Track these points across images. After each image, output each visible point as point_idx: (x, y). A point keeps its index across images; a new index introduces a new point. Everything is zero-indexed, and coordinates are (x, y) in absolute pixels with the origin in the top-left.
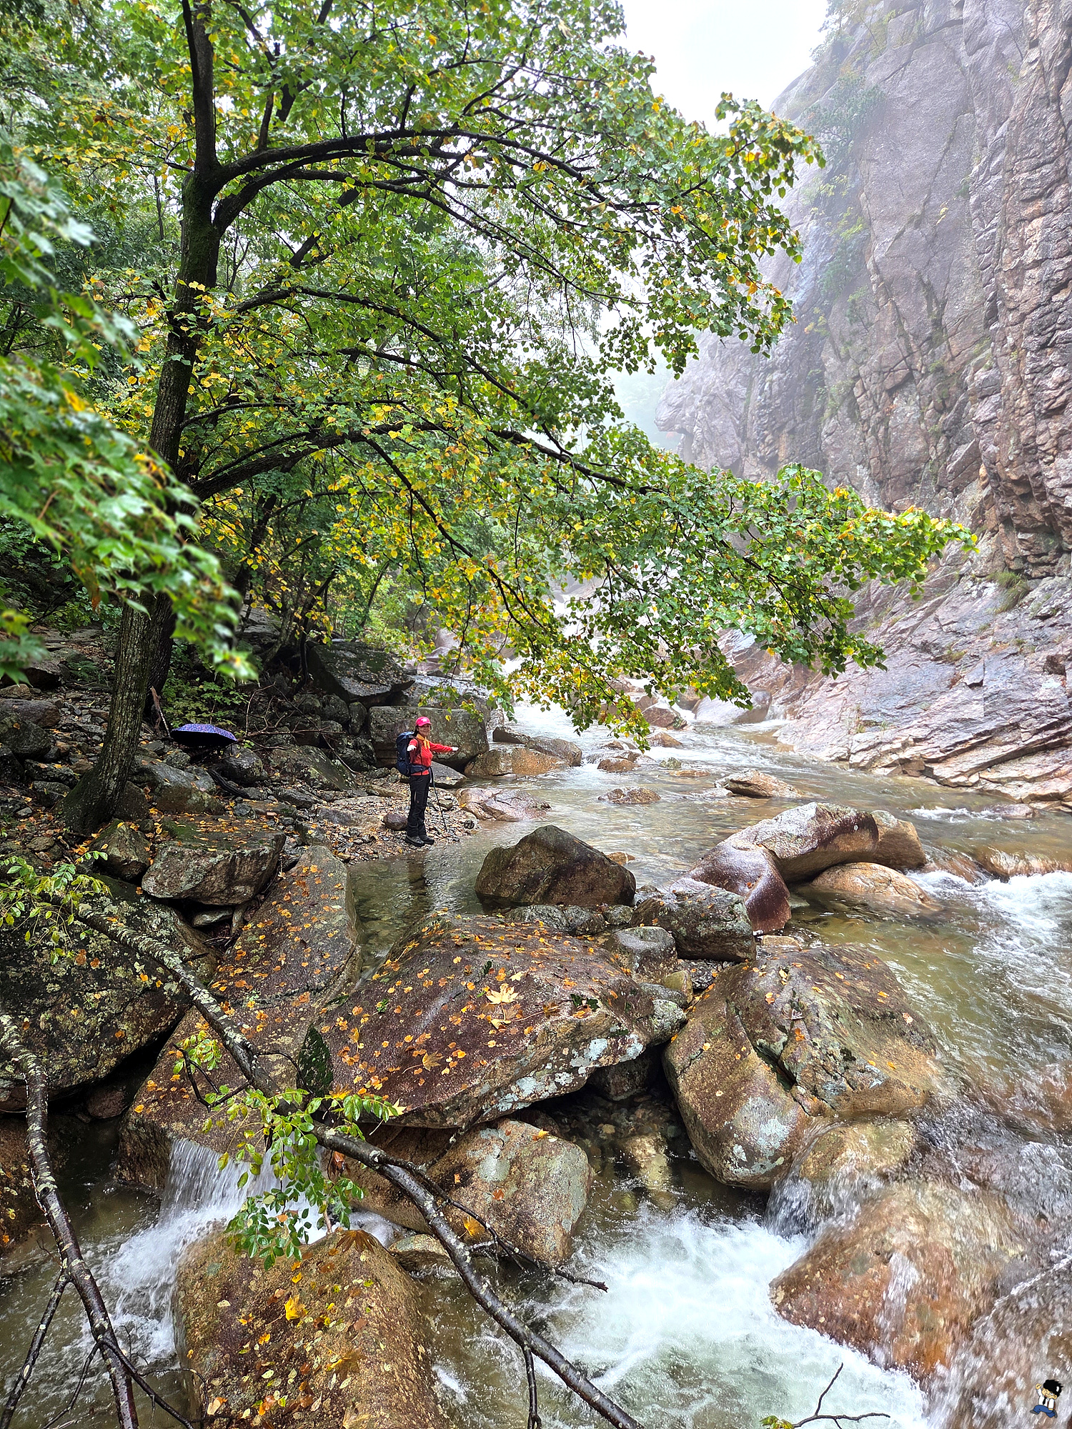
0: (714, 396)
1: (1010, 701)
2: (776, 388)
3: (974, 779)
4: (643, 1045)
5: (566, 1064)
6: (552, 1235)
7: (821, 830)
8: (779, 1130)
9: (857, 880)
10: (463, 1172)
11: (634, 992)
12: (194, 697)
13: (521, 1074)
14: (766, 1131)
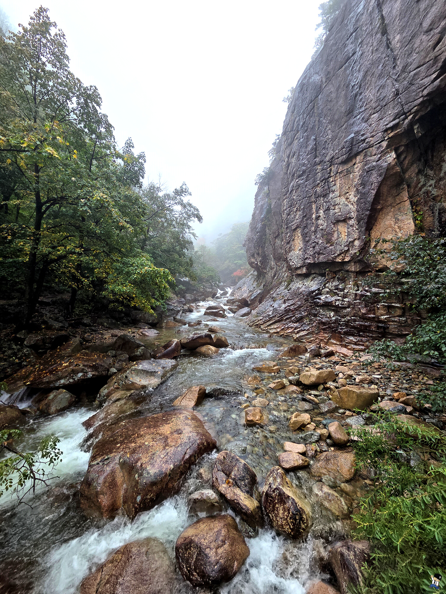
0: (250, 238)
1: (276, 310)
2: (258, 237)
3: (266, 328)
4: (93, 375)
5: (72, 378)
6: (53, 409)
7: (193, 337)
8: (106, 391)
9: (204, 349)
10: (46, 398)
11: (101, 365)
12: (81, 308)
13: (60, 379)
14: (104, 391)
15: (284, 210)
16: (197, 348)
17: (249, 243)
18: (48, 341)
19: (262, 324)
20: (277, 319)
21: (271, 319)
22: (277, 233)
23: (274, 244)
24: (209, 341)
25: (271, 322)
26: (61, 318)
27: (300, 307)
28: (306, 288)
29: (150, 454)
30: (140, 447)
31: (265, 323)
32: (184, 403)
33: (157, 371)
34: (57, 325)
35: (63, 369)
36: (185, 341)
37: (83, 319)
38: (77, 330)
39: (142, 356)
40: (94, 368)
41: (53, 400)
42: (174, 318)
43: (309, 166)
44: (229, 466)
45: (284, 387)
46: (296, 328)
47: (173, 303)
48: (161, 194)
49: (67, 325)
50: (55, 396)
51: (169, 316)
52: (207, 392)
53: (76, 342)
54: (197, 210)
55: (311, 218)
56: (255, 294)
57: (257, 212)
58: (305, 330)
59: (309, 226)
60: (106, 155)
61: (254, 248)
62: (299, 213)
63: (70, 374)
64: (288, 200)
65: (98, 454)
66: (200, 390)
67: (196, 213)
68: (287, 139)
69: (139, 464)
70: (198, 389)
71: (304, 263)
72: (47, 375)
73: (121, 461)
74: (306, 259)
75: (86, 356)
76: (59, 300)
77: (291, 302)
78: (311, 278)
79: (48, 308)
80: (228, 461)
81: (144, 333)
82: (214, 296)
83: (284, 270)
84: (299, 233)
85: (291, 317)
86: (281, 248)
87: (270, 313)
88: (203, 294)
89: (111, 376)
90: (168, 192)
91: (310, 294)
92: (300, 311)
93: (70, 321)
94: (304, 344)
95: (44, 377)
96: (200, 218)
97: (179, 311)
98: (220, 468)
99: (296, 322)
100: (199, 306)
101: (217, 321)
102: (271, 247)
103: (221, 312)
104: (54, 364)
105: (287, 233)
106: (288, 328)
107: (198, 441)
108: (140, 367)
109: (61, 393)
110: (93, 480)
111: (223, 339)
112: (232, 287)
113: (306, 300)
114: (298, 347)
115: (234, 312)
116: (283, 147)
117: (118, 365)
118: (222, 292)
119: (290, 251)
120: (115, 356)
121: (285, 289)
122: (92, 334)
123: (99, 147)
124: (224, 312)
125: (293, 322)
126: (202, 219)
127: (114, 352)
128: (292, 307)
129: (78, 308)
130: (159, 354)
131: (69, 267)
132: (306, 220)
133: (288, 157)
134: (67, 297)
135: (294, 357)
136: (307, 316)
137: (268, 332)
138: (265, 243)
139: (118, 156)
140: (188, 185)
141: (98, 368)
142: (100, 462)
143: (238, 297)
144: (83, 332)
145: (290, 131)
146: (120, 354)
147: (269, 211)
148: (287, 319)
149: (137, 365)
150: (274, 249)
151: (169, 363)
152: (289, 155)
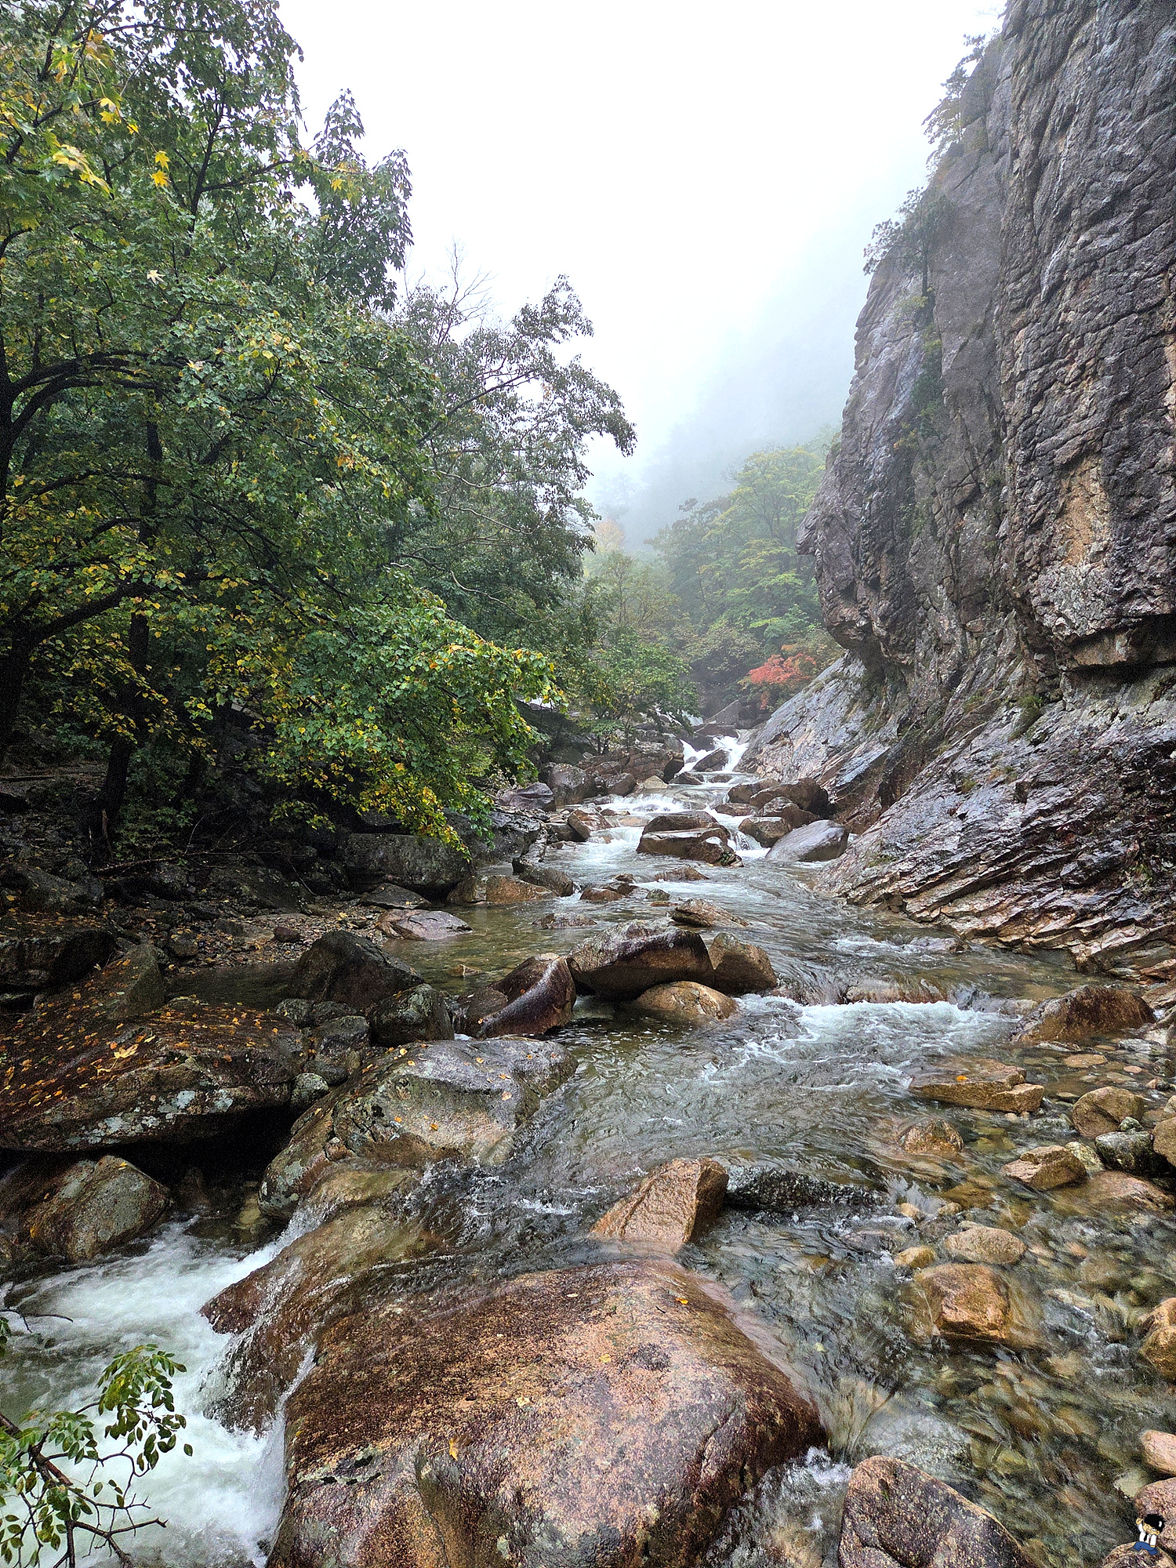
0: (832, 516)
1: (981, 832)
2: (874, 507)
3: (935, 914)
4: (237, 1101)
5: (154, 1110)
6: (83, 1240)
7: (626, 946)
8: (297, 1170)
9: (671, 997)
10: (53, 1191)
11: (265, 1060)
12: (147, 820)
13: (107, 1113)
14: (288, 1170)
15: (1013, 380)
16: (641, 991)
17: (830, 537)
18: (38, 956)
19: (911, 896)
20: (983, 870)
21: (953, 871)
22: (969, 488)
23: (954, 538)
24: (692, 965)
25: (956, 886)
26: (75, 864)
27: (1100, 816)
28: (1128, 730)
29: (545, 1452)
30: (496, 1416)
31: (925, 887)
32: (638, 1229)
33: (496, 1086)
34: (63, 892)
35: (119, 1072)
36: (594, 962)
37: (153, 866)
38: (140, 912)
39: (425, 1022)
40: (239, 1069)
41: (80, 1200)
42: (516, 864)
43: (1145, 166)
44: (914, 1527)
45: (1078, 1179)
46: (1083, 915)
47: (503, 803)
48: (459, 334)
49: (98, 891)
50: (88, 1185)
51: (495, 857)
52: (732, 1187)
53: (140, 963)
54: (614, 398)
55: (1155, 406)
56: (860, 762)
57: (871, 395)
58: (1129, 922)
59: (1146, 448)
60: (257, 170)
61: (855, 556)
62: (1090, 388)
63: (144, 1095)
64: (1033, 330)
65: (323, 1440)
66: (705, 1175)
67: (607, 409)
68: (1031, 52)
69: (506, 1492)
70: (694, 1171)
71: (1119, 615)
72: (54, 1098)
73: (424, 1473)
74: (1131, 595)
75: (201, 1021)
76: (56, 787)
77: (1053, 796)
78: (1152, 684)
79: (18, 821)
80: (906, 1504)
81: (404, 925)
82: (671, 771)
83: (1006, 649)
84: (1092, 478)
85: (1057, 864)
86: (992, 553)
87: (951, 845)
88: (625, 764)
89: (304, 1106)
90: (489, 325)
91: (1151, 758)
92: (1099, 835)
93: (107, 874)
94: (1128, 990)
95: (47, 1105)
96: (623, 435)
97: (532, 837)
98: (872, 1531)
99: (1083, 886)
100: (609, 813)
101: (697, 877)
102: (935, 549)
103: (715, 841)
104: (76, 1053)
105: (1032, 482)
106: (1044, 912)
107: (748, 1406)
108: (428, 1070)
109: (113, 1172)
110: (319, 1547)
111: (753, 956)
112: (745, 734)
113: (1133, 786)
114: (1110, 998)
115: (769, 843)
116: (1006, 92)
117: (327, 1060)
118: (702, 754)
119: (1043, 565)
120: (309, 1023)
121: (1017, 736)
122: (197, 930)
123: (227, 138)
124: (724, 842)
125: (1067, 886)
126: (631, 435)
127: (303, 1006)
128: (1060, 819)
129: (135, 821)
130: (489, 1019)
131: (107, 651)
132: (1132, 417)
133: (1038, 134)
134: (88, 775)
135: (1095, 1041)
136: (1137, 857)
137: (944, 931)
138: (906, 534)
139: (304, 170)
140: (577, 291)
141: (254, 1071)
142: (339, 1470)
143: (777, 776)
144: (165, 919)
145: (1049, 15)
146: (330, 1017)
147: (929, 388)
148: (1039, 870)
149: (416, 1060)
150: (955, 561)
151: (542, 1053)
152: (1043, 124)
